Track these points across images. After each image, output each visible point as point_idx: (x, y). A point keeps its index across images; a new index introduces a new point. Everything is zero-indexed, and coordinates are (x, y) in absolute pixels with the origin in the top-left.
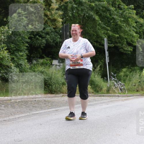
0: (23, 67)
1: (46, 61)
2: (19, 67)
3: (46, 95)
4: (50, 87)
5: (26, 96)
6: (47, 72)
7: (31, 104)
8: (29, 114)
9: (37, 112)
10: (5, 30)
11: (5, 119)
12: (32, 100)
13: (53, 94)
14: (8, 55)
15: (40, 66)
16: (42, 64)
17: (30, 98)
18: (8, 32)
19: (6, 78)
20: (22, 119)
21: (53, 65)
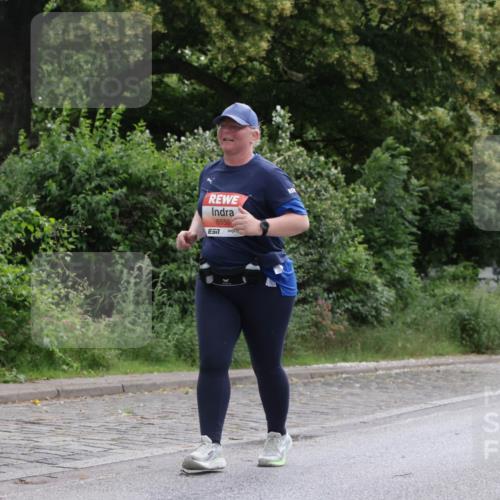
0: (405, 285)
1: (462, 269)
2: (394, 286)
3: (464, 357)
4: (476, 336)
5: (412, 361)
6: (466, 298)
7: (429, 380)
8: (423, 406)
9: (446, 402)
10: (359, 194)
11: (365, 418)
12: (429, 369)
13: (483, 353)
14: (368, 257)
15: (450, 284)
16: (454, 278)
17: (424, 366)
18: (366, 201)
19: (362, 314)
20: (406, 418)
21: (480, 279)
